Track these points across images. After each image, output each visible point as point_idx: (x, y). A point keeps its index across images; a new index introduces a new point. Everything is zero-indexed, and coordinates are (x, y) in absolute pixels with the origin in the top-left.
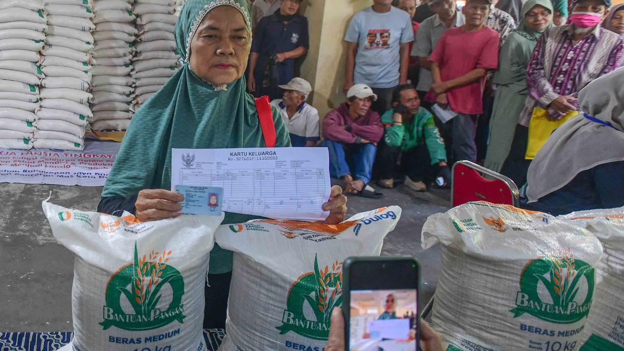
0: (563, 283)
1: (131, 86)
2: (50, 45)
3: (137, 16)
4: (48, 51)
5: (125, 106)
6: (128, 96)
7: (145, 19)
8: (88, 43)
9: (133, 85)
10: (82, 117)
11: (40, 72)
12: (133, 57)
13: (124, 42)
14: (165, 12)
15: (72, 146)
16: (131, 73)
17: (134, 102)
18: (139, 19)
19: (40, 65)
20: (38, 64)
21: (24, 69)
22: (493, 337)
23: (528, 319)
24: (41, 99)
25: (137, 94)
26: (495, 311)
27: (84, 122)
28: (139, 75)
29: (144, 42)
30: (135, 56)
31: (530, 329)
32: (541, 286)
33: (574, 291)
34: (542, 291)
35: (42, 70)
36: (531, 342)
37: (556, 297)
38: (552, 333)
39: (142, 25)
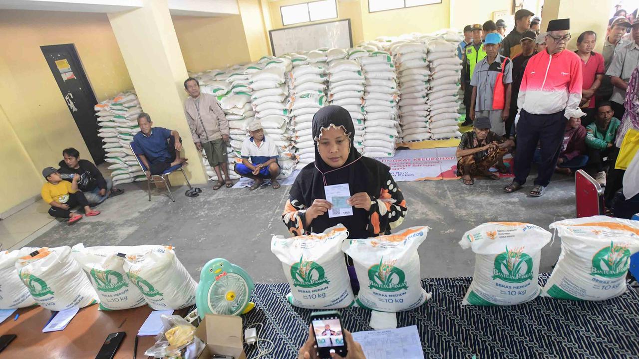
0: (512, 265)
1: (427, 111)
2: (369, 92)
3: (430, 62)
4: (368, 96)
5: (424, 124)
6: (426, 117)
7: (435, 63)
8: (393, 88)
9: (429, 110)
10: (391, 136)
11: (363, 111)
12: (428, 90)
13: (421, 81)
14: (449, 56)
15: (386, 155)
16: (427, 102)
17: (430, 121)
18: (431, 64)
19: (363, 106)
20: (361, 106)
21: (353, 110)
22: (486, 288)
23: (498, 281)
24: (366, 128)
25: (431, 115)
26: (486, 277)
27: (393, 139)
28: (433, 102)
29: (436, 79)
30: (430, 89)
31: (500, 285)
32: (502, 266)
33: (518, 268)
34: (503, 268)
35: (365, 109)
36: (501, 291)
37: (510, 272)
38: (510, 287)
39: (434, 68)
